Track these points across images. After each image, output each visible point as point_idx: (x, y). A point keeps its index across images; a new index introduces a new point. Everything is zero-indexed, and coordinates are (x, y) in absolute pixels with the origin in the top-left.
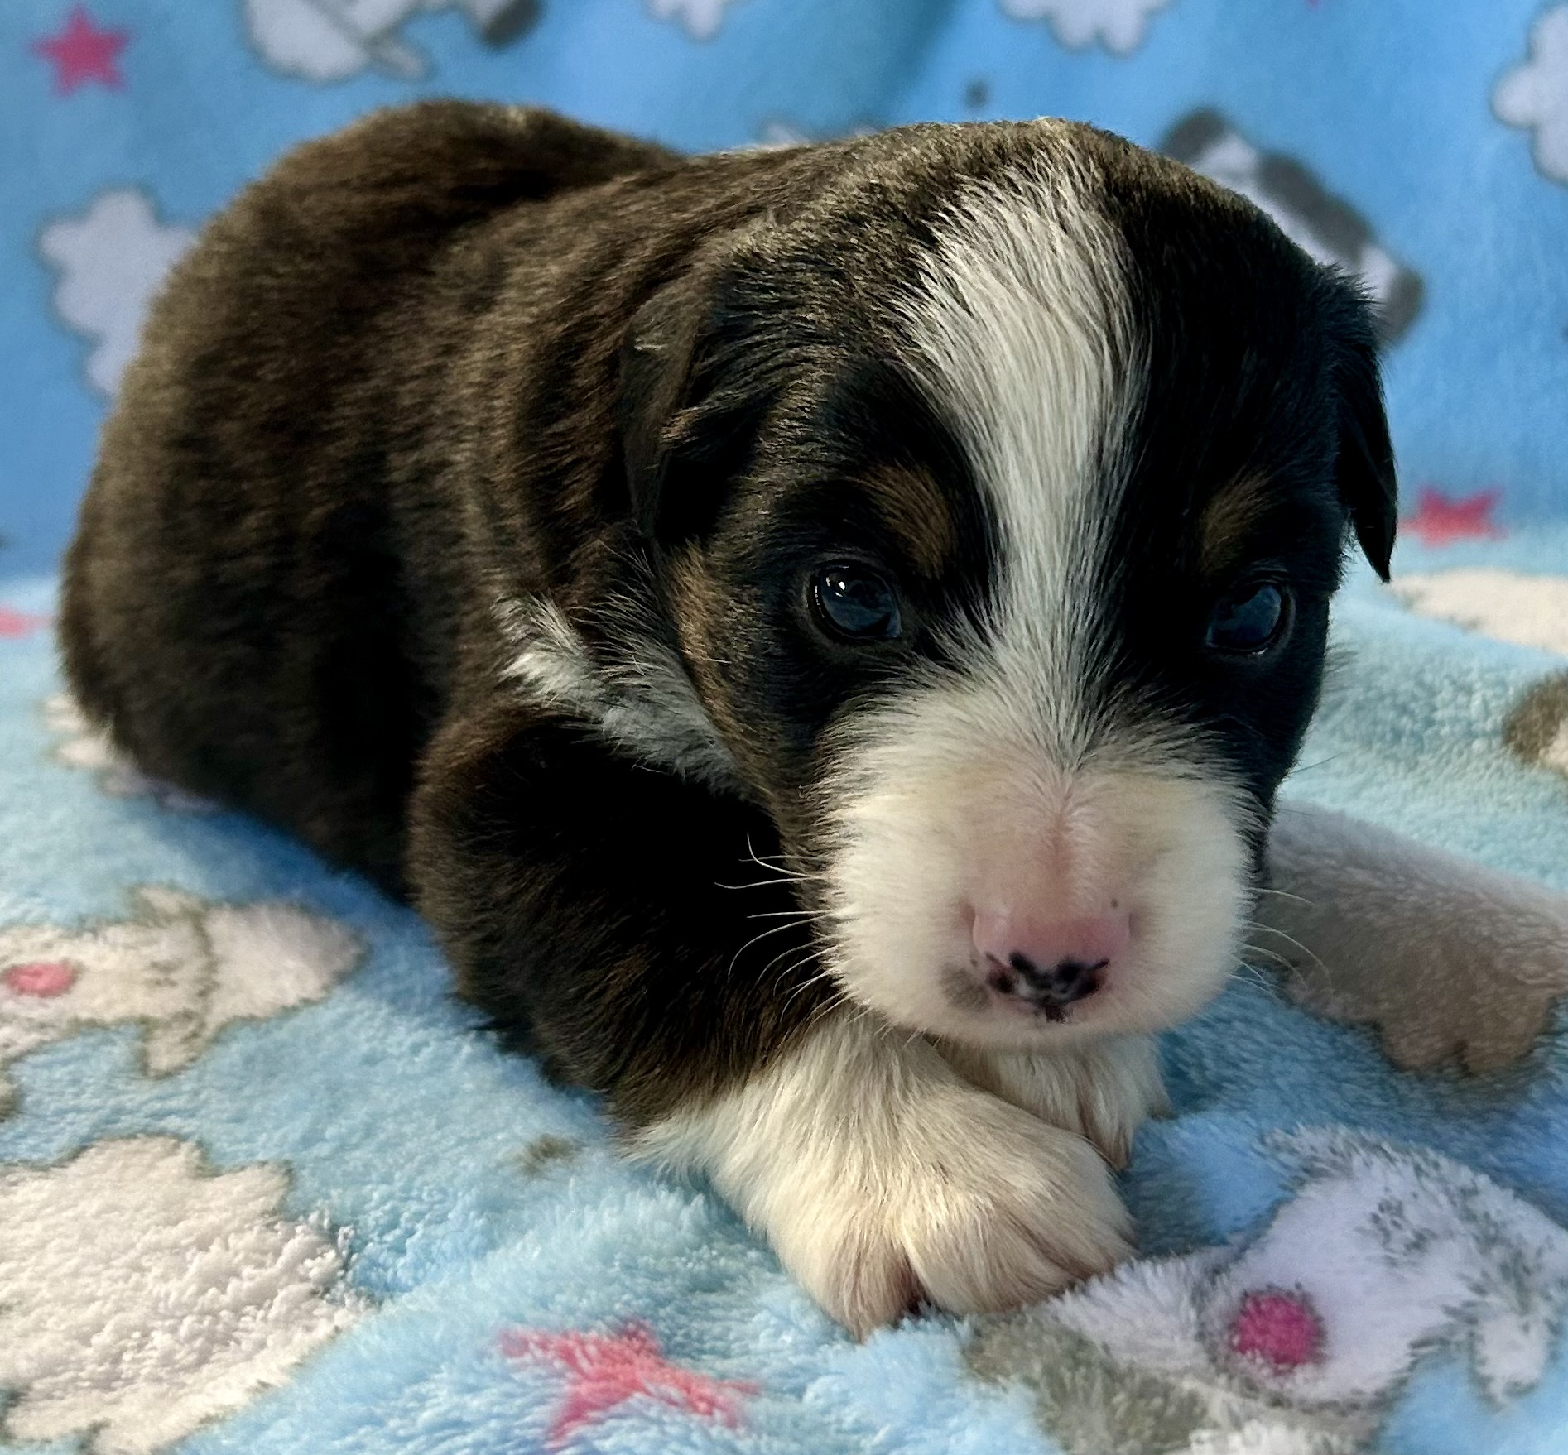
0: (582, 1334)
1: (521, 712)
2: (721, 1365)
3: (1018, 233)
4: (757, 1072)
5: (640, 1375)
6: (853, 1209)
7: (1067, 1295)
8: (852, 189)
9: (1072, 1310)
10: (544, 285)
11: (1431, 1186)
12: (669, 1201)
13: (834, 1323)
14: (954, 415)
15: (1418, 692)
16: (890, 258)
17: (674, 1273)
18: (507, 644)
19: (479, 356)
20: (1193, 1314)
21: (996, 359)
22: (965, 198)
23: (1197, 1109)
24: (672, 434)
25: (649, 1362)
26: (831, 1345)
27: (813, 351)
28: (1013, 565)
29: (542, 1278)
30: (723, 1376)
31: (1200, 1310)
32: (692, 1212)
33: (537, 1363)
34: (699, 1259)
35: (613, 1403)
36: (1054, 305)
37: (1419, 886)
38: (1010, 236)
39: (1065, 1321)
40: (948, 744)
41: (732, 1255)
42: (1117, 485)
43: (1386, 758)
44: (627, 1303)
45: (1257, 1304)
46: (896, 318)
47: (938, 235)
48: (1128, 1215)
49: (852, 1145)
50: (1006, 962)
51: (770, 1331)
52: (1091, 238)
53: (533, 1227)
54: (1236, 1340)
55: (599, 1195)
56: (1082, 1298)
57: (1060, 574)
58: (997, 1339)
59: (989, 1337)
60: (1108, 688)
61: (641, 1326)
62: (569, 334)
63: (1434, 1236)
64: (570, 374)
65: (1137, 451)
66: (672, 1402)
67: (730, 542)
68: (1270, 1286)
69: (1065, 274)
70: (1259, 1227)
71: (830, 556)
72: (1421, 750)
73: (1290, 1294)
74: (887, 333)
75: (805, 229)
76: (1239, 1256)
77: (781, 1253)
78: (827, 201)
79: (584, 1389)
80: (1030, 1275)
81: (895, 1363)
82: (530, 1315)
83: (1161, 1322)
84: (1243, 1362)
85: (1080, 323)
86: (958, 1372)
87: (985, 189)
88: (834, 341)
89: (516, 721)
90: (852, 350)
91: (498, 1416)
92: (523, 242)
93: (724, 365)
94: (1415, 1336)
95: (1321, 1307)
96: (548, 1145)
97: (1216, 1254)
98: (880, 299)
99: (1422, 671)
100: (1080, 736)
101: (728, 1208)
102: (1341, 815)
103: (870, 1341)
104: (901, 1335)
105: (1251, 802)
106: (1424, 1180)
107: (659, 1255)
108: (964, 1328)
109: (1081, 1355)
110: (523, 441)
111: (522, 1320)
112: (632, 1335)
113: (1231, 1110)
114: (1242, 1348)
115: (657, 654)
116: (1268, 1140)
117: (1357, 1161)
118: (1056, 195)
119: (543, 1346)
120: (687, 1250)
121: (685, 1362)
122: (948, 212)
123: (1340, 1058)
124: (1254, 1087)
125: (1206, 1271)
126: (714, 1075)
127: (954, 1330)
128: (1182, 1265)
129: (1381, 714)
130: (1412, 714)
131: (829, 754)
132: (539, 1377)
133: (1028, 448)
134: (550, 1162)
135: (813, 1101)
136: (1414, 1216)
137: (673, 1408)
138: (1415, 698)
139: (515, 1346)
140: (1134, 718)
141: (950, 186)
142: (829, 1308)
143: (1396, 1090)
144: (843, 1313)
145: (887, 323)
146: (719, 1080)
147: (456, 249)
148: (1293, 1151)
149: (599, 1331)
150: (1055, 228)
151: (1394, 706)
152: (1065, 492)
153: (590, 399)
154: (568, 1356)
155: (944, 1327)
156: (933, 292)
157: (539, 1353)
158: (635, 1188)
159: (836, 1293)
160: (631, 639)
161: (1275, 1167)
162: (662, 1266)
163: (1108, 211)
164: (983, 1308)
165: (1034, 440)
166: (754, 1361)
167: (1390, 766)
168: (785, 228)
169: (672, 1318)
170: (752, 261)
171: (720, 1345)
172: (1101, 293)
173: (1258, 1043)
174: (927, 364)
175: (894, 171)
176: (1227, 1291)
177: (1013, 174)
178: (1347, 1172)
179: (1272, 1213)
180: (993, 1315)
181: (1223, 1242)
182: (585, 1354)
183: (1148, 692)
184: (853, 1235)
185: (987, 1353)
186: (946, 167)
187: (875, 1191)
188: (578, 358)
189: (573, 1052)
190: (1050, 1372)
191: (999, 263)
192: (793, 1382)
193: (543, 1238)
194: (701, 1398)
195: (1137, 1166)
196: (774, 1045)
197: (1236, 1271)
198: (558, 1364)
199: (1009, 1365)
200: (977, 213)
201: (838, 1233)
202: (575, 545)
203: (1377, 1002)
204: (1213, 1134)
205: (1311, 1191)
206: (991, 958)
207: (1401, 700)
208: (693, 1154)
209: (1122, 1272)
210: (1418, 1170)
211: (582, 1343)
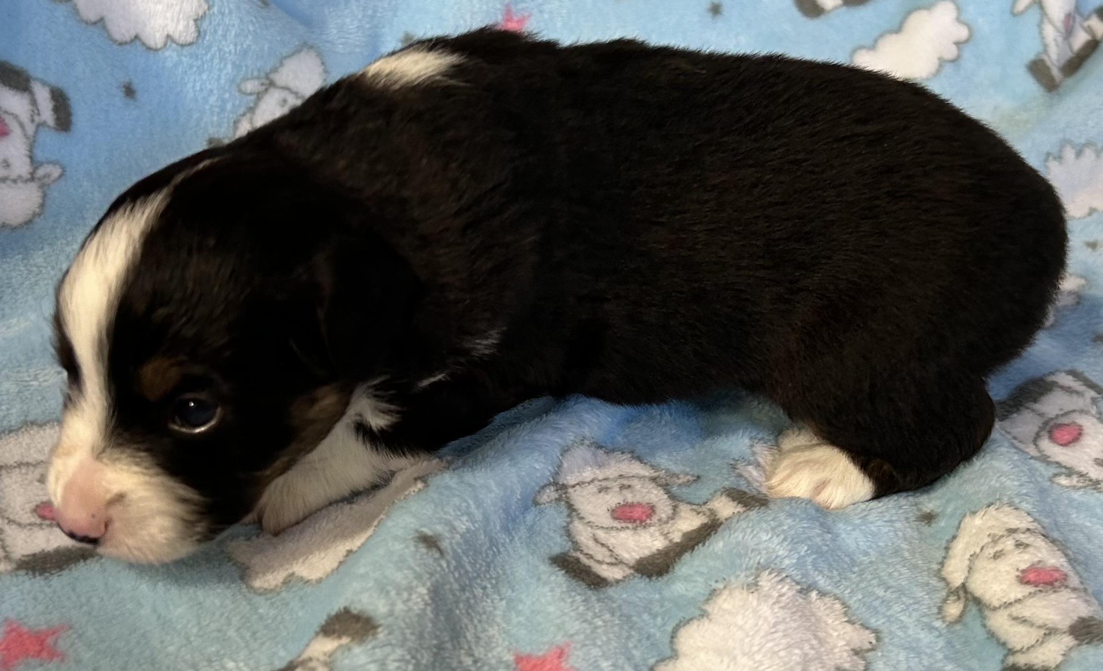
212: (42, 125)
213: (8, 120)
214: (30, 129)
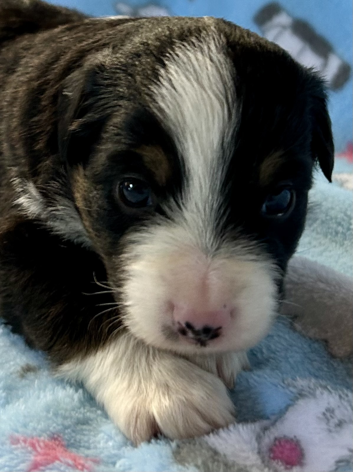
0: (38, 438)
1: (21, 217)
2: (87, 452)
3: (195, 63)
4: (101, 347)
5: (59, 455)
6: (136, 398)
7: (211, 435)
8: (137, 43)
9: (212, 440)
10: (32, 67)
11: (346, 404)
12: (70, 391)
13: (127, 439)
14: (170, 129)
15: (345, 218)
16: (149, 70)
17: (71, 417)
18: (16, 192)
19: (9, 91)
20: (256, 445)
21: (186, 109)
22: (176, 49)
23: (260, 368)
24: (73, 128)
25: (62, 449)
26: (126, 448)
27: (121, 103)
28: (191, 182)
29: (25, 416)
30: (87, 456)
31: (259, 443)
32: (77, 396)
33: (23, 448)
34: (80, 413)
35: (48, 464)
36: (207, 89)
37: (344, 291)
38: (192, 63)
39: (210, 444)
40: (167, 246)
41: (91, 412)
42: (229, 154)
43: (333, 241)
44: (54, 428)
45: (280, 442)
46: (150, 93)
47: (166, 62)
48: (234, 406)
49: (135, 375)
50: (184, 325)
51: (105, 440)
52: (221, 64)
53: (22, 397)
54: (272, 455)
55: (46, 387)
56: (216, 436)
57: (208, 186)
58: (185, 450)
59: (182, 448)
60: (225, 227)
61: (59, 436)
62: (40, 86)
63: (345, 422)
64: (40, 100)
65: (236, 142)
66: (69, 465)
67: (93, 168)
68: (285, 436)
69: (211, 78)
70: (282, 413)
71: (126, 176)
72: (345, 239)
73: (292, 440)
74: (147, 98)
75: (120, 57)
76: (274, 424)
77: (109, 413)
78: (128, 47)
79: (39, 458)
80: (198, 426)
81: (149, 456)
82: (20, 430)
83: (245, 447)
84: (274, 463)
85: (216, 96)
86: (171, 460)
87: (184, 45)
88: (129, 100)
89: (19, 220)
90: (135, 103)
91: (8, 466)
92: (26, 49)
93: (91, 105)
94: (337, 459)
95: (303, 445)
96: (28, 367)
97: (265, 422)
98: (145, 86)
99: (347, 210)
100: (214, 244)
101: (90, 395)
102: (316, 262)
103: (139, 447)
104: (151, 445)
105: (277, 268)
106: (343, 401)
107: (66, 410)
108: (174, 444)
109: (216, 457)
110: (23, 124)
111: (17, 431)
112: (55, 439)
113: (272, 370)
114: (274, 458)
115: (67, 203)
116: (286, 382)
117: (318, 392)
118: (209, 48)
119: (25, 441)
120: (76, 409)
121: (74, 450)
122: (170, 54)
123: (312, 352)
124: (281, 361)
125: (261, 429)
126: (86, 348)
127: (170, 445)
128: (253, 426)
129: (331, 225)
130: (342, 226)
131: (124, 245)
132: (23, 453)
133: (197, 141)
134: (29, 373)
135: (121, 359)
136: (338, 415)
137: (70, 468)
138: (344, 220)
139: (15, 441)
140: (235, 238)
141: (171, 44)
142: (126, 434)
143: (332, 365)
144: (131, 436)
145: (148, 94)
146: (88, 350)
147: (3, 50)
148: (295, 387)
149: (44, 437)
150: (208, 60)
151: (336, 222)
152: (210, 157)
153: (46, 110)
154: (33, 446)
155: (166, 443)
156: (164, 83)
157: (23, 444)
158: (58, 385)
159: (129, 429)
160: (58, 198)
161: (289, 393)
162: (67, 414)
163: (227, 54)
164: (181, 437)
165: (199, 138)
166: (98, 451)
167: (334, 244)
168: (114, 56)
169: (70, 434)
170: (101, 67)
171: (86, 444)
172: (224, 85)
173: (283, 345)
174: (161, 110)
175: (151, 37)
176: (269, 437)
177: (194, 40)
178: (314, 395)
179: (287, 408)
180: (184, 440)
181: (268, 418)
182: (40, 446)
183: (239, 229)
184: (135, 409)
185: (182, 454)
186: (170, 37)
187: (143, 392)
188: (42, 95)
189: (37, 337)
190: (204, 463)
191: (187, 73)
192: (113, 460)
193: (26, 402)
194: (80, 464)
195: (237, 388)
196: (107, 338)
197: (273, 430)
198: (30, 449)
199: (190, 460)
200: (180, 54)
201: (130, 407)
202: (40, 162)
203: (327, 332)
204: (266, 378)
205: (301, 402)
206: (179, 323)
207: (338, 220)
208: (78, 375)
209: (231, 427)
210: (340, 397)
211: (38, 441)
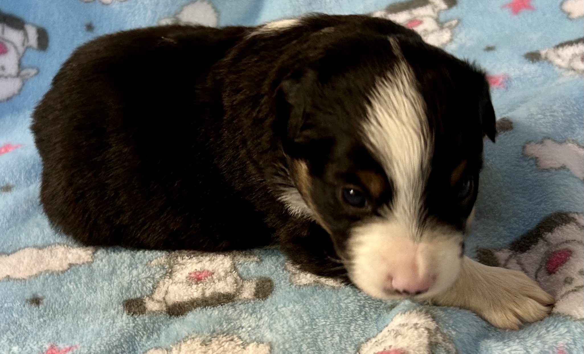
22: (377, 86)
46: (362, 129)
47: (372, 100)
87: (382, 82)
122: (373, 92)
156: (371, 121)
212: (28, 47)
213: (8, 45)
214: (21, 49)
